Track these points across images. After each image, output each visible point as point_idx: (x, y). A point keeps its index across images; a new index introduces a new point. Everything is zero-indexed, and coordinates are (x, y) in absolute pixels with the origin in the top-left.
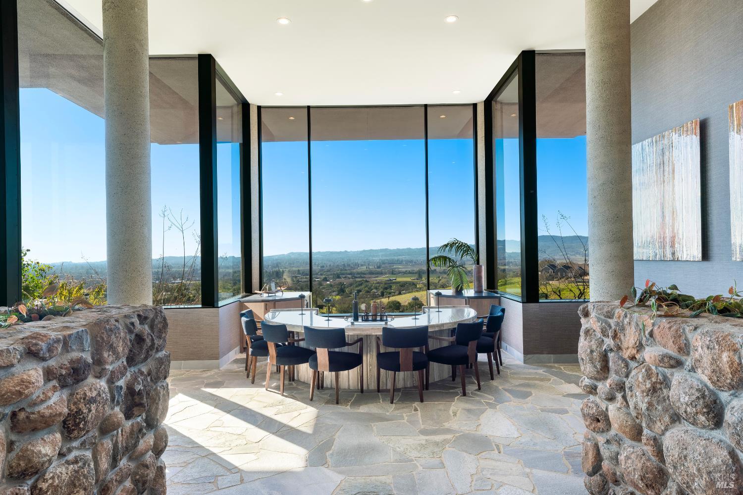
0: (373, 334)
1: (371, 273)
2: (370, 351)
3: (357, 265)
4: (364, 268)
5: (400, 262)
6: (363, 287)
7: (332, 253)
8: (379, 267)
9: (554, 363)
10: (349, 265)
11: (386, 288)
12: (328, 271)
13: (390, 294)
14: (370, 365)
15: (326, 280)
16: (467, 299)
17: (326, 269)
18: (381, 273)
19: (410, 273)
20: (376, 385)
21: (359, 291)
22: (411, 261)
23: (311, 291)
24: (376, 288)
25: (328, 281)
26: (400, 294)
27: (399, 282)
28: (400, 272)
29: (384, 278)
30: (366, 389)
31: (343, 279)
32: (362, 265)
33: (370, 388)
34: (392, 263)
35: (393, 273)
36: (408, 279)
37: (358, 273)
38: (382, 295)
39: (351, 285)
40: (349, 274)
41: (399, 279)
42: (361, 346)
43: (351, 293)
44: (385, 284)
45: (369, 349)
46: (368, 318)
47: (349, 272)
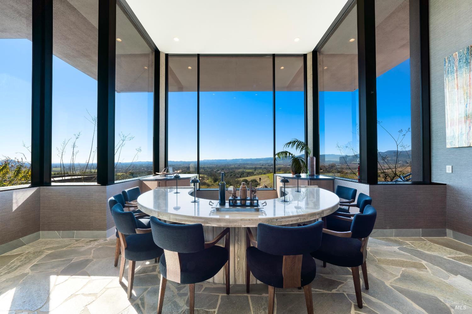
0: (243, 226)
1: (236, 168)
2: (238, 241)
3: (231, 165)
4: (233, 166)
5: (248, 164)
6: (233, 173)
7: (221, 160)
8: (239, 166)
9: (395, 236)
10: (227, 165)
11: (242, 174)
12: (219, 167)
13: (244, 177)
14: (238, 257)
15: (218, 171)
16: (309, 180)
17: (218, 166)
18: (240, 168)
19: (251, 168)
20: (245, 279)
21: (231, 175)
22: (252, 164)
23: (198, 174)
24: (238, 174)
25: (219, 171)
26: (247, 176)
27: (247, 172)
28: (247, 168)
29: (240, 170)
30: (234, 283)
31: (225, 170)
32: (232, 165)
33: (238, 283)
34: (244, 164)
35: (245, 168)
36: (251, 171)
37: (231, 168)
38: (240, 177)
39: (228, 173)
40: (228, 168)
41: (247, 171)
42: (228, 238)
43: (228, 176)
44: (242, 172)
45: (236, 238)
46: (236, 203)
47: (227, 167)
